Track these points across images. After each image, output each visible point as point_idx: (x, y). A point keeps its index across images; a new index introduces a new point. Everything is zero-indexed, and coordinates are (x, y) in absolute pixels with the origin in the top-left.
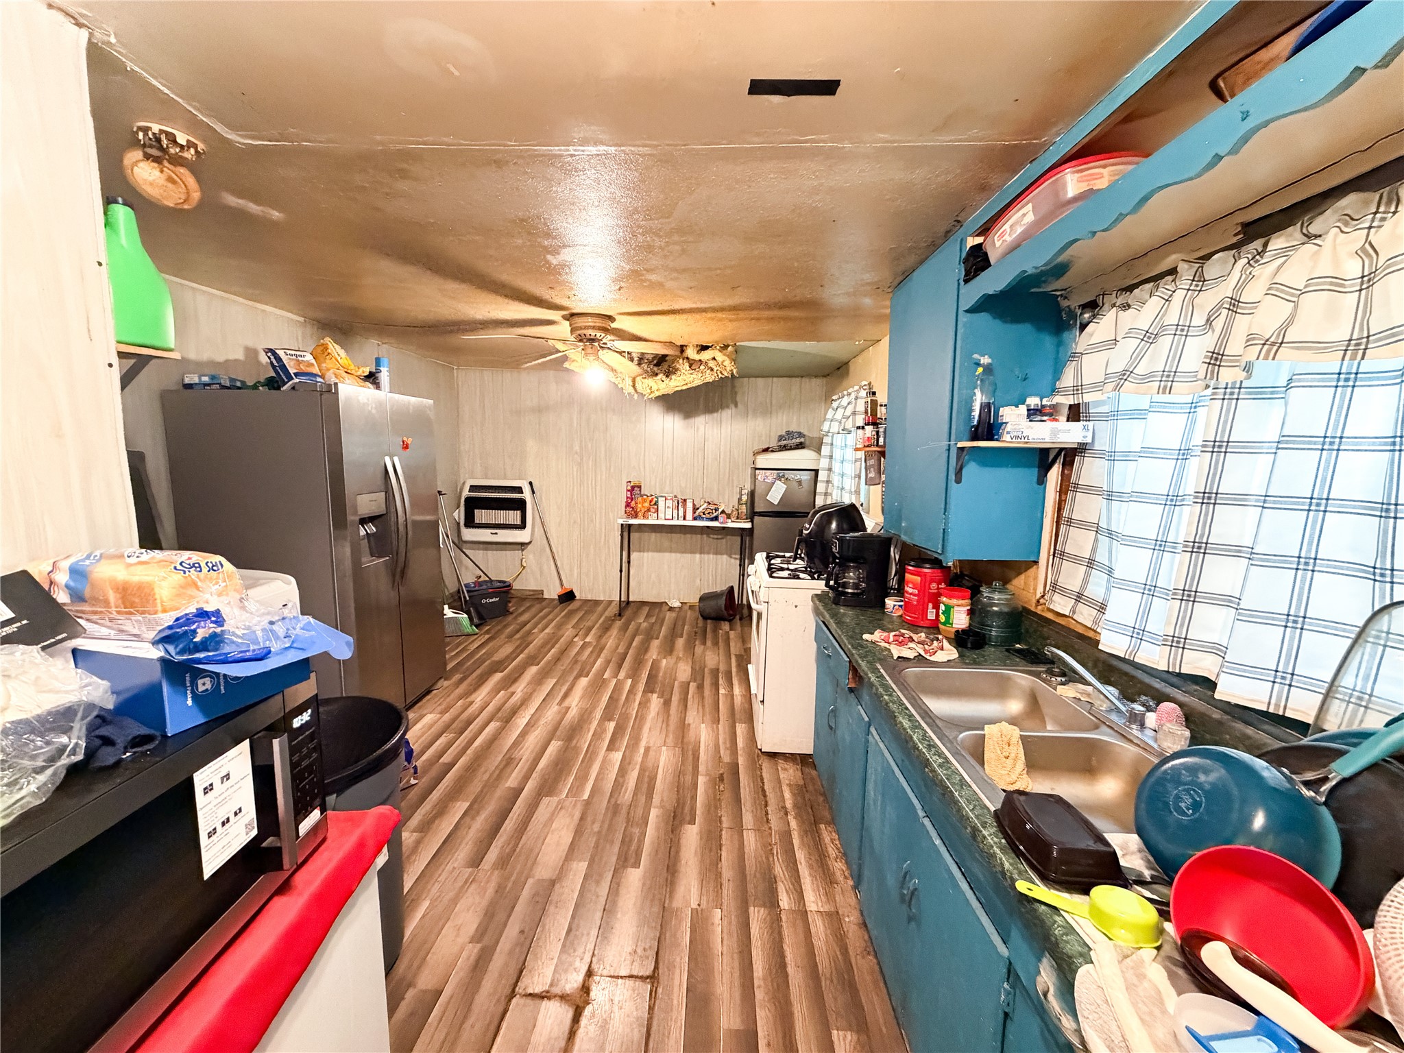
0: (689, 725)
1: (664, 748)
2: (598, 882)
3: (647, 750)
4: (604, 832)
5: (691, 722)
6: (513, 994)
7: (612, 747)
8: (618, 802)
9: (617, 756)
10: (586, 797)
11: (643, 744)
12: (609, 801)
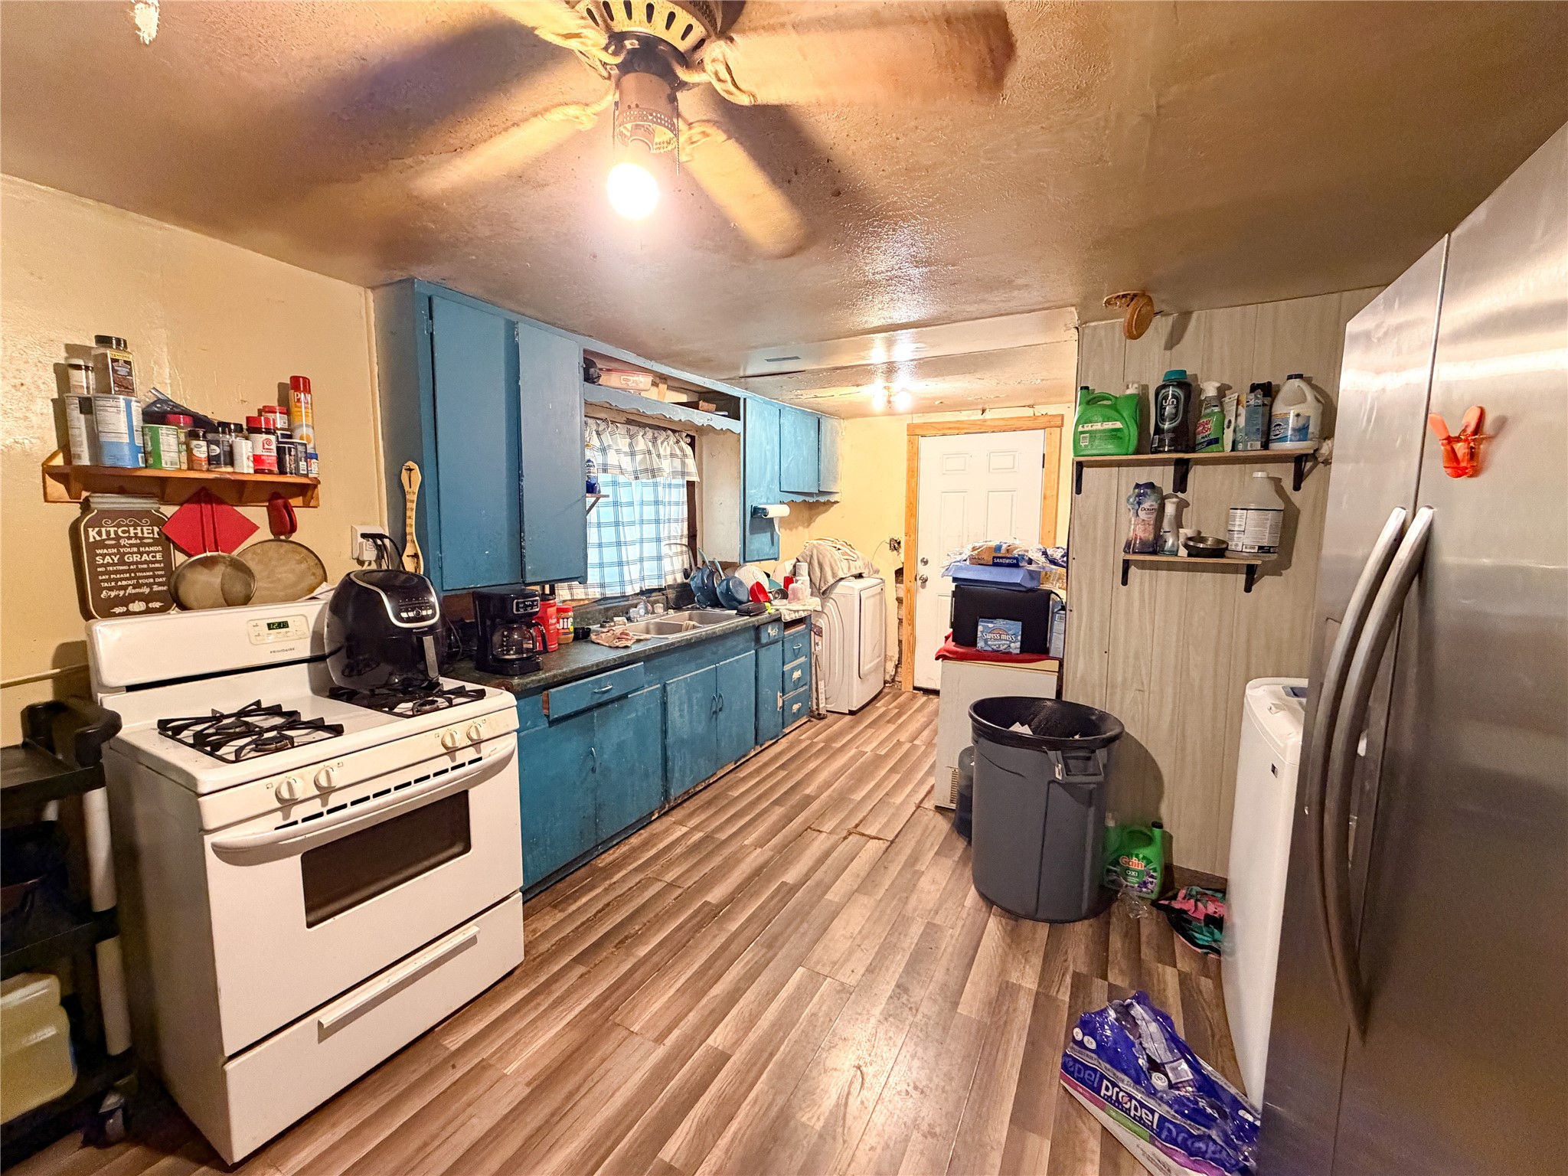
0: (528, 1084)
1: (636, 1028)
2: (822, 880)
3: (659, 1040)
4: (798, 920)
5: (520, 1087)
6: (892, 842)
7: (721, 1059)
8: (764, 950)
9: (718, 1038)
10: (801, 970)
11: (660, 1052)
12: (775, 955)
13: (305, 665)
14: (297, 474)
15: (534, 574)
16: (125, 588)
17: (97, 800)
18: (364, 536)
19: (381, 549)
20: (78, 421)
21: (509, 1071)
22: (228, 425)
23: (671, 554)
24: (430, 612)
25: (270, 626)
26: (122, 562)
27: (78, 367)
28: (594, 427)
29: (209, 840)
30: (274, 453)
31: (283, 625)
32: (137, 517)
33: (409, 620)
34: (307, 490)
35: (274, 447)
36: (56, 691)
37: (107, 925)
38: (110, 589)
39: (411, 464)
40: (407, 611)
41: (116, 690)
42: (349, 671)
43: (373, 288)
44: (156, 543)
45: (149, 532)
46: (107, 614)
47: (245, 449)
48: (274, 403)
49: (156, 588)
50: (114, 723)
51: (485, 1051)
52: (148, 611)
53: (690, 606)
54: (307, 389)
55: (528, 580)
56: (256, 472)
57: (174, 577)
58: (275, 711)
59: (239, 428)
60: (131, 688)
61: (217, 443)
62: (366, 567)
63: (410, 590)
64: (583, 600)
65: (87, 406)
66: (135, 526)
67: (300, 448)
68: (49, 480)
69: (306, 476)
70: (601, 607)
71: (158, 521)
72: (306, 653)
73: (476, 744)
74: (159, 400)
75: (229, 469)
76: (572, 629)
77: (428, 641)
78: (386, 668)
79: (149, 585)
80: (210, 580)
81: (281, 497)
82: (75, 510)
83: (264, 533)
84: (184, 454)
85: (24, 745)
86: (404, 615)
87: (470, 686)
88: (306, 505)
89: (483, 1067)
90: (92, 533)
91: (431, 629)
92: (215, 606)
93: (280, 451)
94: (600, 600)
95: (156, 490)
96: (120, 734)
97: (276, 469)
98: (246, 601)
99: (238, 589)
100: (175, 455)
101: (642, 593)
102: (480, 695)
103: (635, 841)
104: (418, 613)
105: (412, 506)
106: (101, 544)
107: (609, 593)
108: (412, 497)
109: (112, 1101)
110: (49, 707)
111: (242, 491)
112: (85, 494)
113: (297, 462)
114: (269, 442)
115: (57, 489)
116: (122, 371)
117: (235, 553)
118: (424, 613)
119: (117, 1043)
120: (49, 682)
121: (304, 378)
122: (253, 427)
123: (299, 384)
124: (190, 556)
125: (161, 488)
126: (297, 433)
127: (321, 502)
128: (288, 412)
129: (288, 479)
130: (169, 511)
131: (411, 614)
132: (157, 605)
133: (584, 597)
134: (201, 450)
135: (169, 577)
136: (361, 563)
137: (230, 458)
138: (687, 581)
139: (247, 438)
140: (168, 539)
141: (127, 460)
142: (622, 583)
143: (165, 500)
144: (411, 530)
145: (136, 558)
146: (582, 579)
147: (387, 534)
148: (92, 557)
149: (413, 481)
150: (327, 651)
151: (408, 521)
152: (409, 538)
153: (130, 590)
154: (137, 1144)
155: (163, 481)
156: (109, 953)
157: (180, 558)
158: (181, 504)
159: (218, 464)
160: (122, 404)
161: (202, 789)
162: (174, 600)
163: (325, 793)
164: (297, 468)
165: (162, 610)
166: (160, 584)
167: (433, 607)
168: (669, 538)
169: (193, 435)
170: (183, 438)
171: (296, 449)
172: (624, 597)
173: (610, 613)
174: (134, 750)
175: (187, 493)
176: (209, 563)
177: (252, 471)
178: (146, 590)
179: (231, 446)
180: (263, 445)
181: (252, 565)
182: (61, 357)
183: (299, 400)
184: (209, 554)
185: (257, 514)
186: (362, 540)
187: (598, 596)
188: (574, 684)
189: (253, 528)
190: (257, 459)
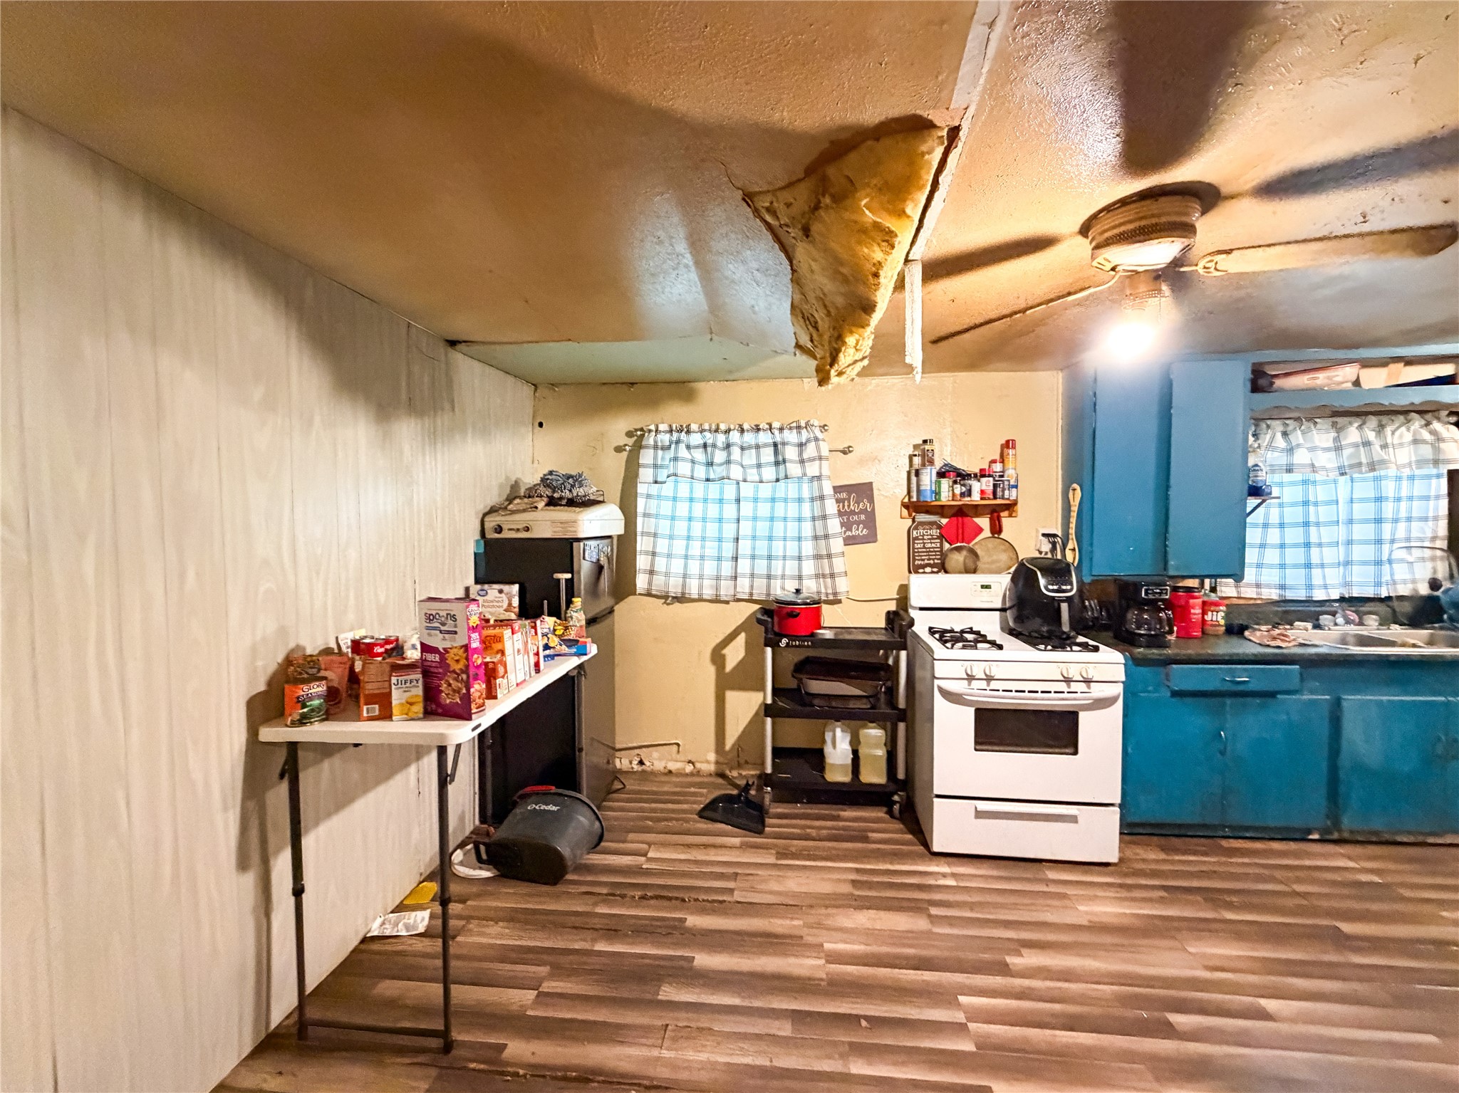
13: (998, 612)
14: (1003, 498)
15: (1177, 568)
16: (923, 560)
17: (903, 654)
18: (1044, 535)
19: (1054, 544)
20: (914, 479)
21: (1081, 908)
22: (970, 475)
23: (1411, 559)
24: (1069, 587)
25: (983, 587)
26: (924, 547)
27: (915, 455)
28: (1281, 428)
29: (937, 682)
30: (991, 488)
31: (988, 587)
32: (932, 524)
33: (1053, 591)
34: (1011, 507)
35: (991, 484)
36: (897, 606)
37: (903, 716)
38: (919, 560)
39: (1075, 486)
40: (1053, 585)
41: (914, 608)
42: (1019, 619)
43: (1061, 370)
44: (938, 538)
45: (935, 532)
46: (916, 572)
47: (976, 486)
48: (997, 457)
49: (936, 561)
50: (912, 623)
51: (1070, 891)
52: (933, 572)
53: (1436, 625)
54: (1014, 447)
55: (1172, 573)
56: (982, 499)
57: (944, 556)
58: (978, 633)
59: (976, 475)
60: (922, 609)
61: (964, 485)
62: (1043, 556)
63: (1058, 571)
64: (1255, 599)
65: (917, 473)
66: (930, 529)
67: (1006, 483)
68: (903, 509)
69: (1008, 499)
70: (1280, 609)
71: (940, 527)
72: (999, 605)
73: (1088, 681)
74: (945, 465)
75: (969, 499)
76: (1222, 622)
77: (1064, 606)
78: (1038, 621)
79: (933, 559)
80: (958, 559)
81: (996, 512)
82: (909, 522)
83: (987, 533)
84: (951, 492)
85: (886, 629)
86: (1050, 587)
87: (1091, 642)
88: (1010, 516)
89: (1063, 896)
90: (915, 532)
91: (1069, 600)
92: (960, 572)
93: (995, 486)
94: (1278, 602)
95: (940, 511)
96: (913, 628)
97: (991, 497)
98: (975, 571)
99: (971, 565)
100: (947, 494)
101: (1342, 599)
102: (1096, 649)
103: (1276, 845)
104: (1060, 587)
105: (1074, 514)
106: (917, 538)
107: (1290, 595)
108: (1075, 509)
109: (896, 798)
110: (894, 612)
111: (977, 510)
112: (914, 514)
113: (1003, 490)
114: (989, 481)
115: (905, 512)
116: (930, 455)
117: (971, 545)
118: (1064, 587)
119: (901, 775)
120: (895, 601)
121: (1013, 440)
122: (983, 474)
123: (1008, 445)
124: (951, 545)
125: (941, 510)
126: (1006, 474)
127: (1019, 513)
128: (1002, 461)
129: (998, 502)
130: (944, 521)
131: (1055, 587)
132: (935, 570)
133: (1255, 596)
134: (958, 489)
135: (941, 555)
136: (1041, 553)
137: (969, 493)
138: (1436, 593)
139: (979, 481)
140: (943, 537)
141: (928, 497)
142: (1310, 587)
143: (943, 516)
144: (1072, 531)
145: (929, 545)
146: (1238, 577)
147: (1060, 534)
148: (914, 543)
149: (1076, 497)
150: (1008, 605)
151: (1071, 525)
152: (1070, 537)
153: (926, 562)
154: (903, 824)
155: (942, 507)
156: (902, 726)
157: (947, 546)
158: (950, 517)
159: (964, 497)
160: (929, 471)
161: (936, 657)
162: (943, 568)
163: (989, 679)
164: (1003, 495)
165: (937, 572)
166: (938, 559)
167: (1071, 584)
168: (1408, 539)
169: (955, 482)
170: (951, 484)
171: (1003, 484)
172: (1309, 602)
173: (1290, 617)
174: (916, 636)
175: (953, 511)
176: (958, 549)
177: (979, 499)
178: (932, 562)
179: (971, 486)
180: (987, 484)
181: (979, 552)
182: (911, 451)
183: (1008, 454)
184: (959, 544)
185: (984, 522)
186: (1043, 538)
187: (1275, 597)
188: (1201, 666)
189: (981, 530)
190: (982, 492)
